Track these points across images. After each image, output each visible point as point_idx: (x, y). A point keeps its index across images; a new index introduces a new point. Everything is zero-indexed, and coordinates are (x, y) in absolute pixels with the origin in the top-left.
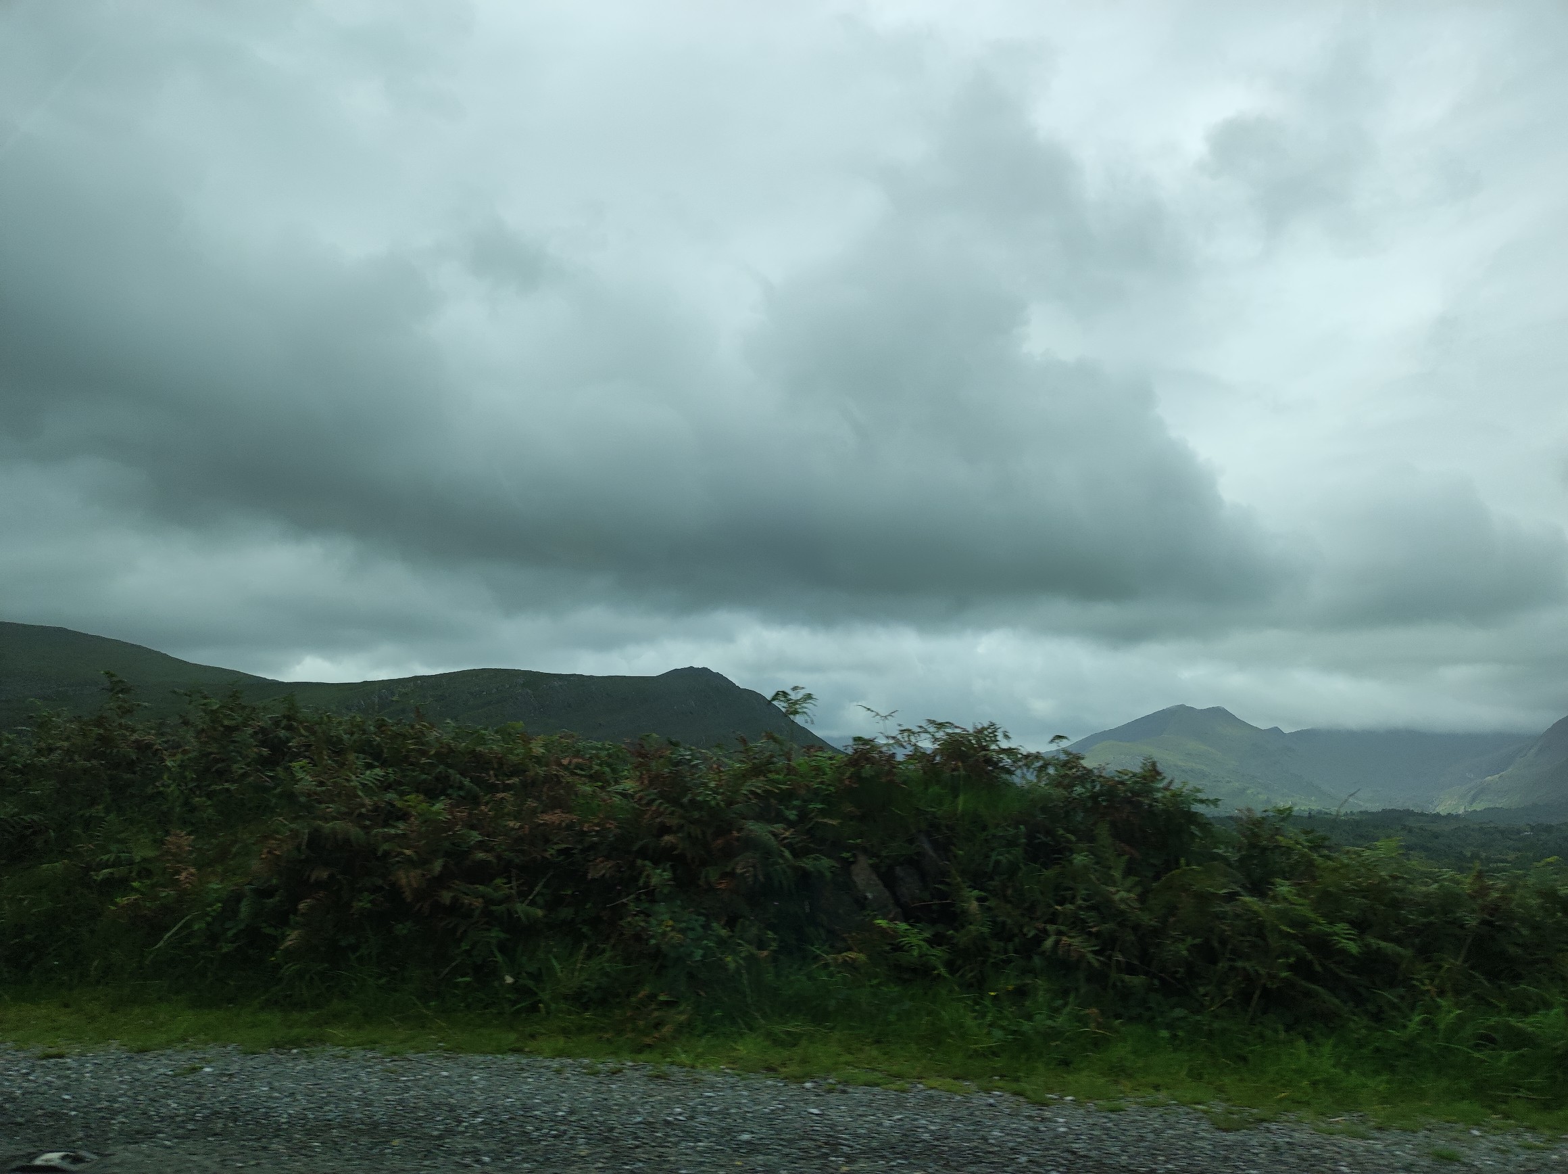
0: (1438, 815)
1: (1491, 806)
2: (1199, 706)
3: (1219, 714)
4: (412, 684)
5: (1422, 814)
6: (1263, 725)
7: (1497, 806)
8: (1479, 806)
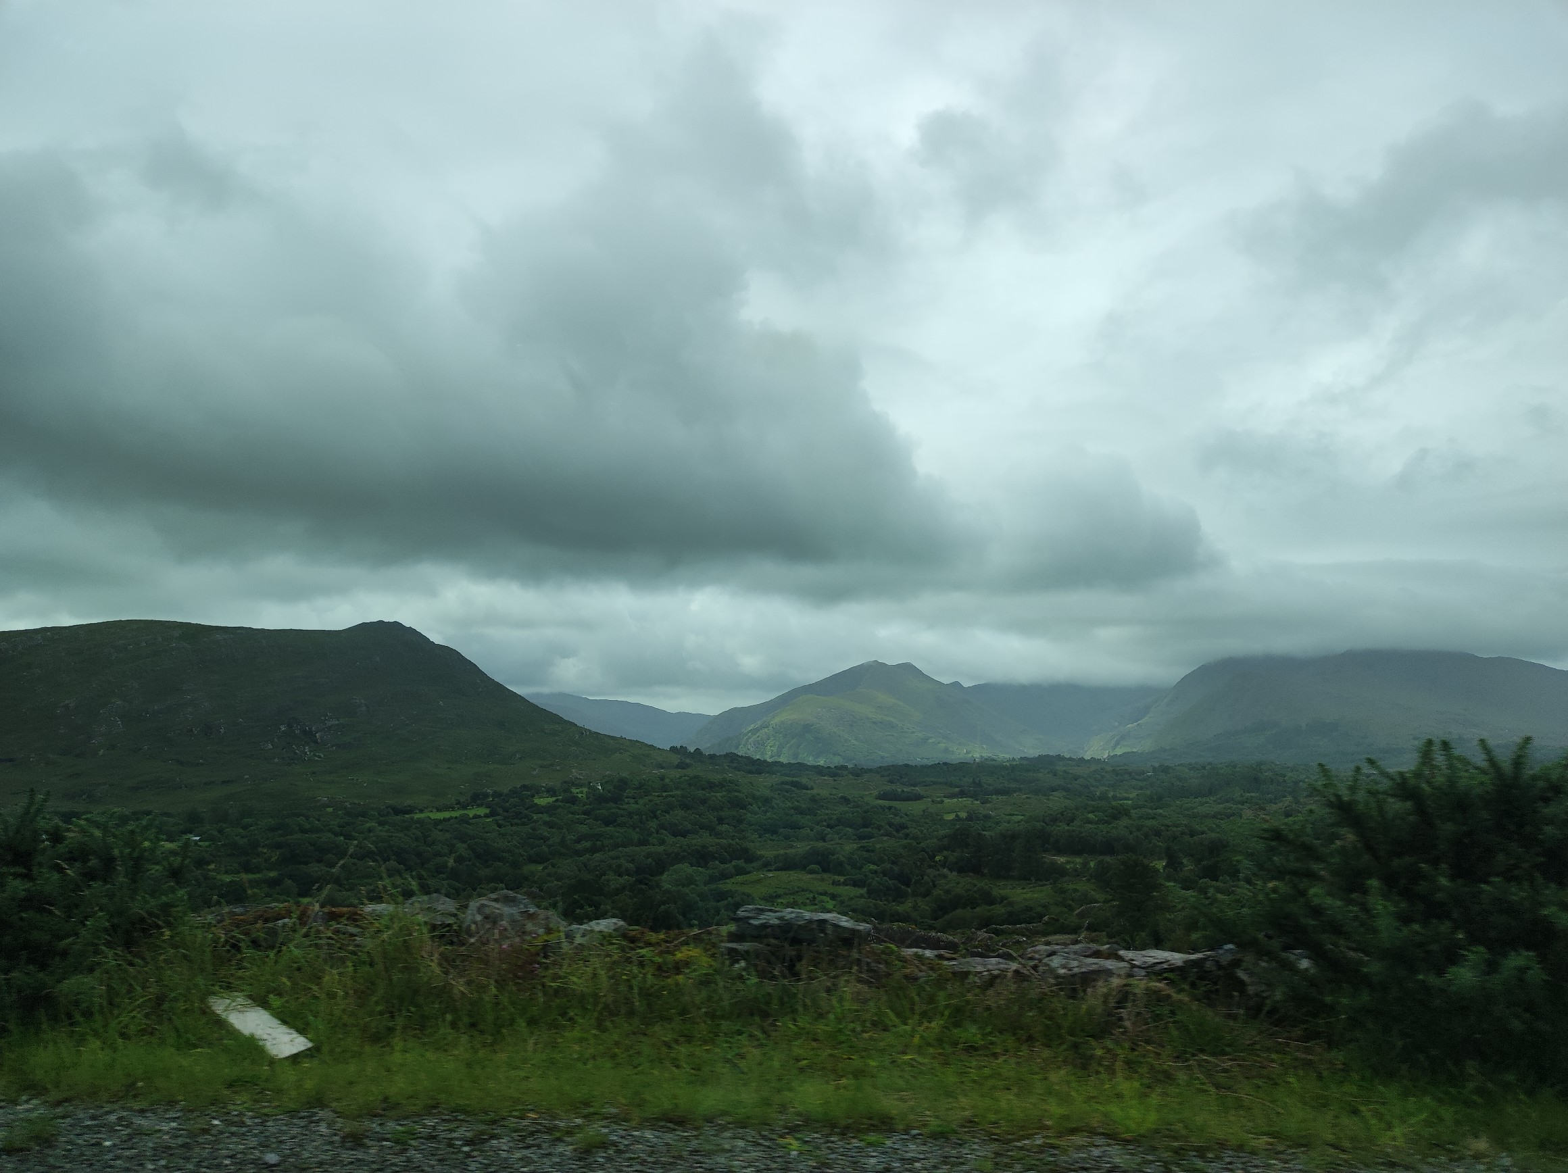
0: (1082, 759)
1: (1130, 751)
3: (908, 669)
5: (1070, 759)
6: (946, 680)
7: (1134, 750)
8: (1119, 751)
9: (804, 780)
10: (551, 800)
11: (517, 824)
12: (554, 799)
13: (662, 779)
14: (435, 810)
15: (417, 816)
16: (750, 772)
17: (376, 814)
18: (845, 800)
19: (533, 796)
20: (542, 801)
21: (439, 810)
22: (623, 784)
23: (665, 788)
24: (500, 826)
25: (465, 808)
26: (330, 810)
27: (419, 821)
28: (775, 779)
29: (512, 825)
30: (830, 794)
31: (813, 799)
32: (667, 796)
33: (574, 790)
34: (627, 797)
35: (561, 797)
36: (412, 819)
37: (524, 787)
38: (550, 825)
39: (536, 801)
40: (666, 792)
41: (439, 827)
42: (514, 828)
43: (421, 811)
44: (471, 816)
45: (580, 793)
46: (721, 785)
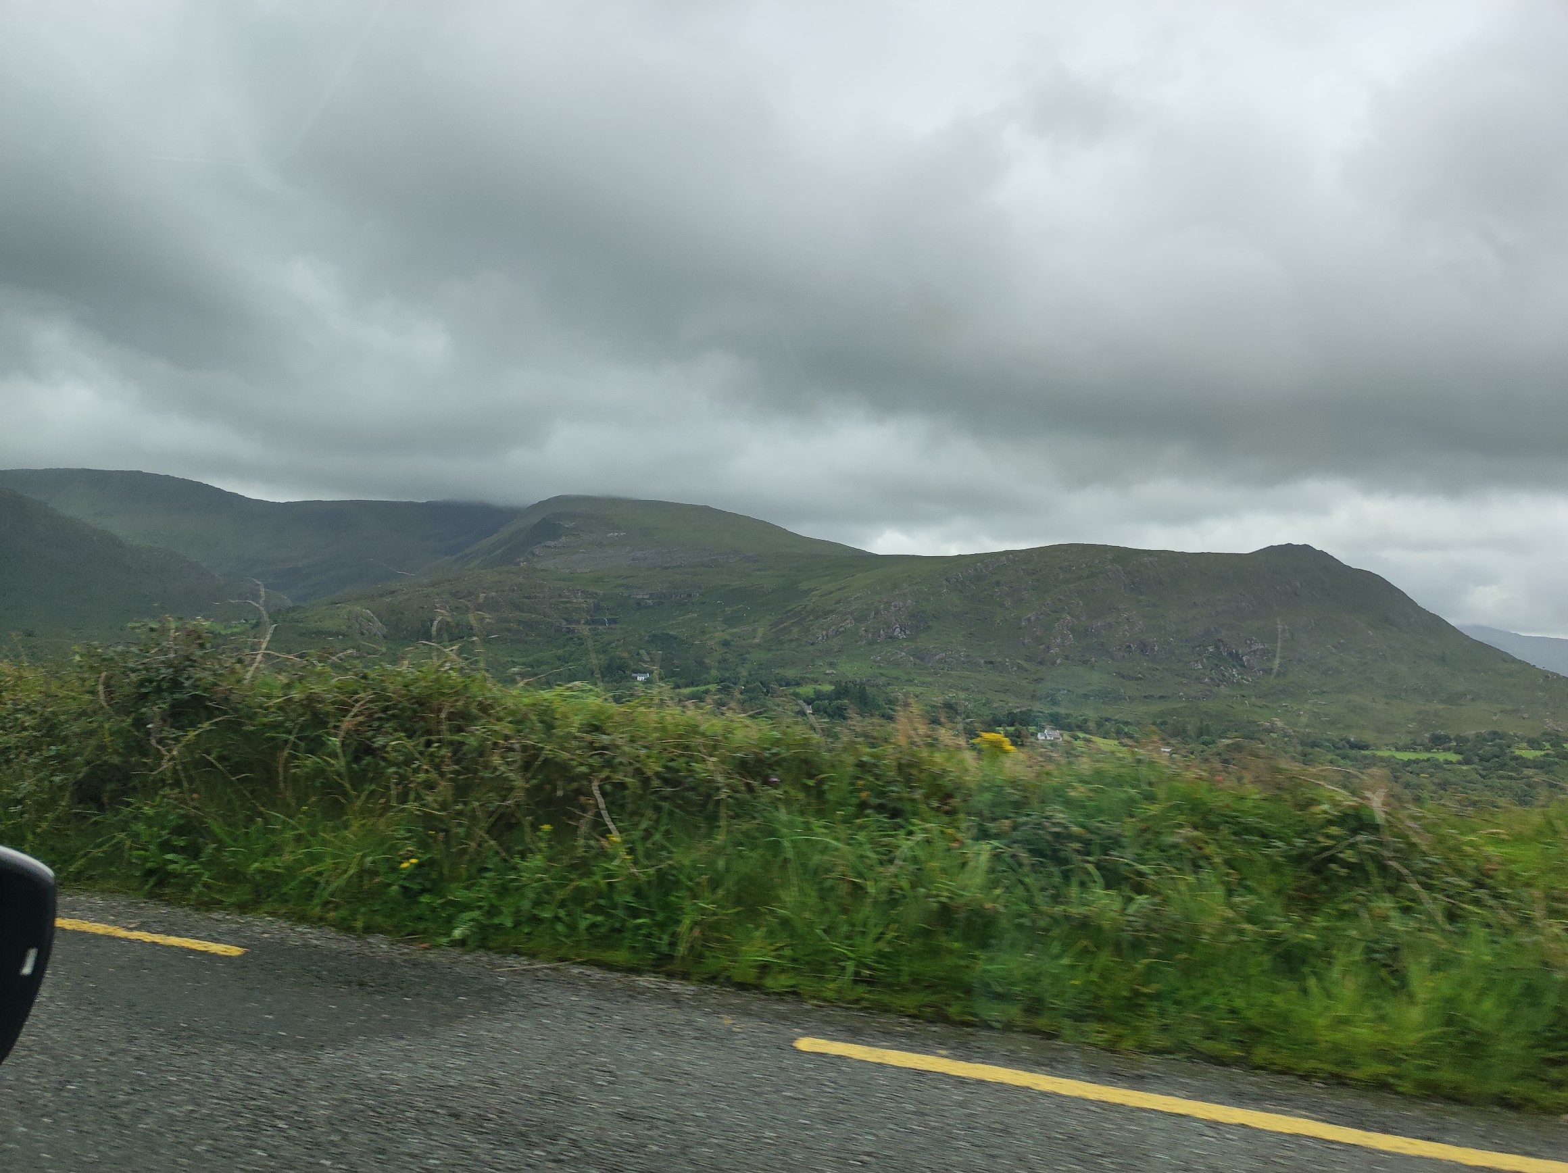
4: (1004, 558)
10: (1537, 753)
12: (1542, 752)
14: (1394, 749)
15: (1378, 753)
17: (1331, 746)
19: (1511, 746)
20: (1526, 753)
21: (1398, 750)
24: (1483, 776)
25: (1428, 749)
26: (1274, 735)
27: (1384, 760)
37: (1493, 734)
39: (1518, 752)
41: (1409, 768)
43: (1379, 748)
44: (1442, 761)
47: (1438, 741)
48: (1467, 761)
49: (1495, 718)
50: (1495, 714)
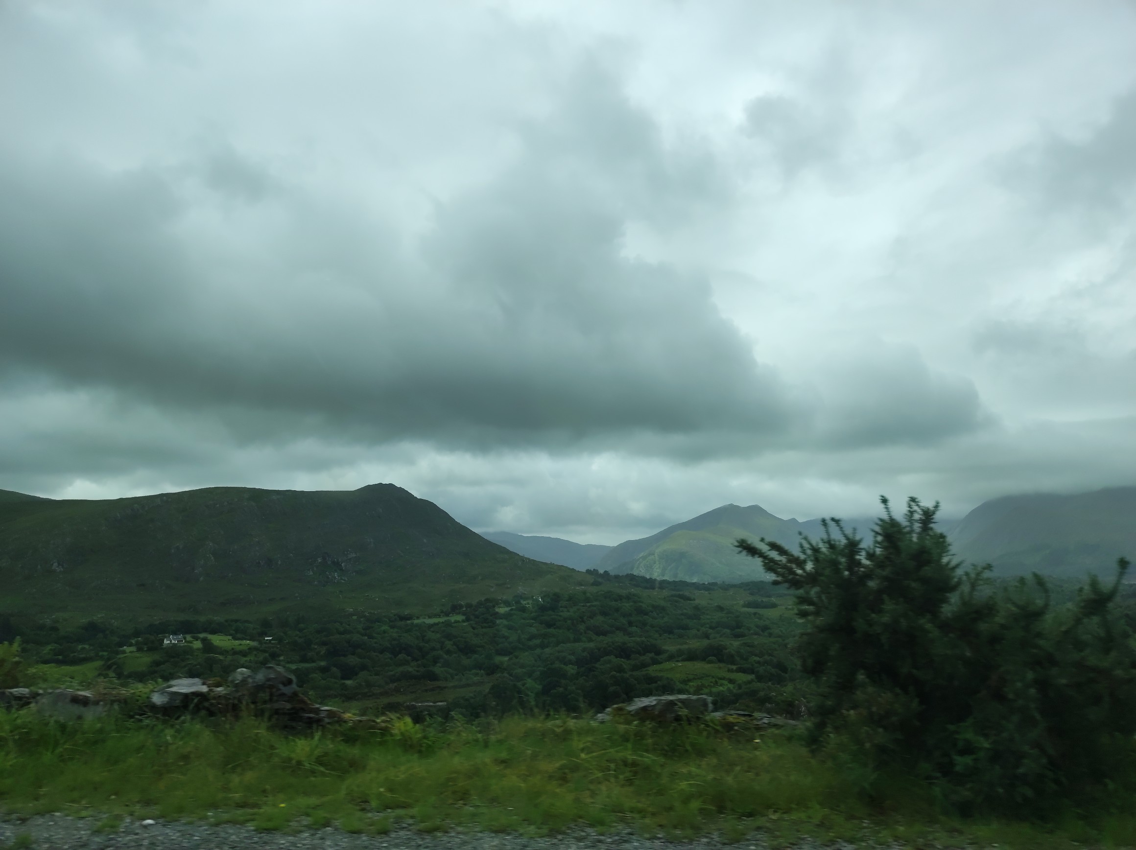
2: (744, 504)
3: (756, 510)
6: (785, 517)
9: (687, 594)
10: (507, 609)
11: (485, 627)
12: (510, 608)
13: (584, 593)
14: (427, 617)
15: (416, 621)
16: (646, 588)
17: (388, 621)
18: (720, 608)
19: (494, 607)
20: (502, 610)
21: (430, 617)
22: (557, 598)
23: (587, 600)
24: (474, 628)
25: (447, 615)
26: (355, 617)
27: (417, 625)
28: (666, 593)
29: (482, 628)
30: (708, 604)
31: (697, 608)
32: (590, 607)
33: (523, 602)
34: (561, 607)
35: (513, 607)
36: (413, 624)
37: (487, 600)
38: (510, 628)
39: (497, 610)
40: (588, 602)
41: (432, 629)
42: (484, 630)
43: (418, 618)
44: (453, 621)
45: (527, 604)
46: (628, 598)
47: (455, 609)
48: (468, 620)
49: (492, 590)
50: (492, 587)
